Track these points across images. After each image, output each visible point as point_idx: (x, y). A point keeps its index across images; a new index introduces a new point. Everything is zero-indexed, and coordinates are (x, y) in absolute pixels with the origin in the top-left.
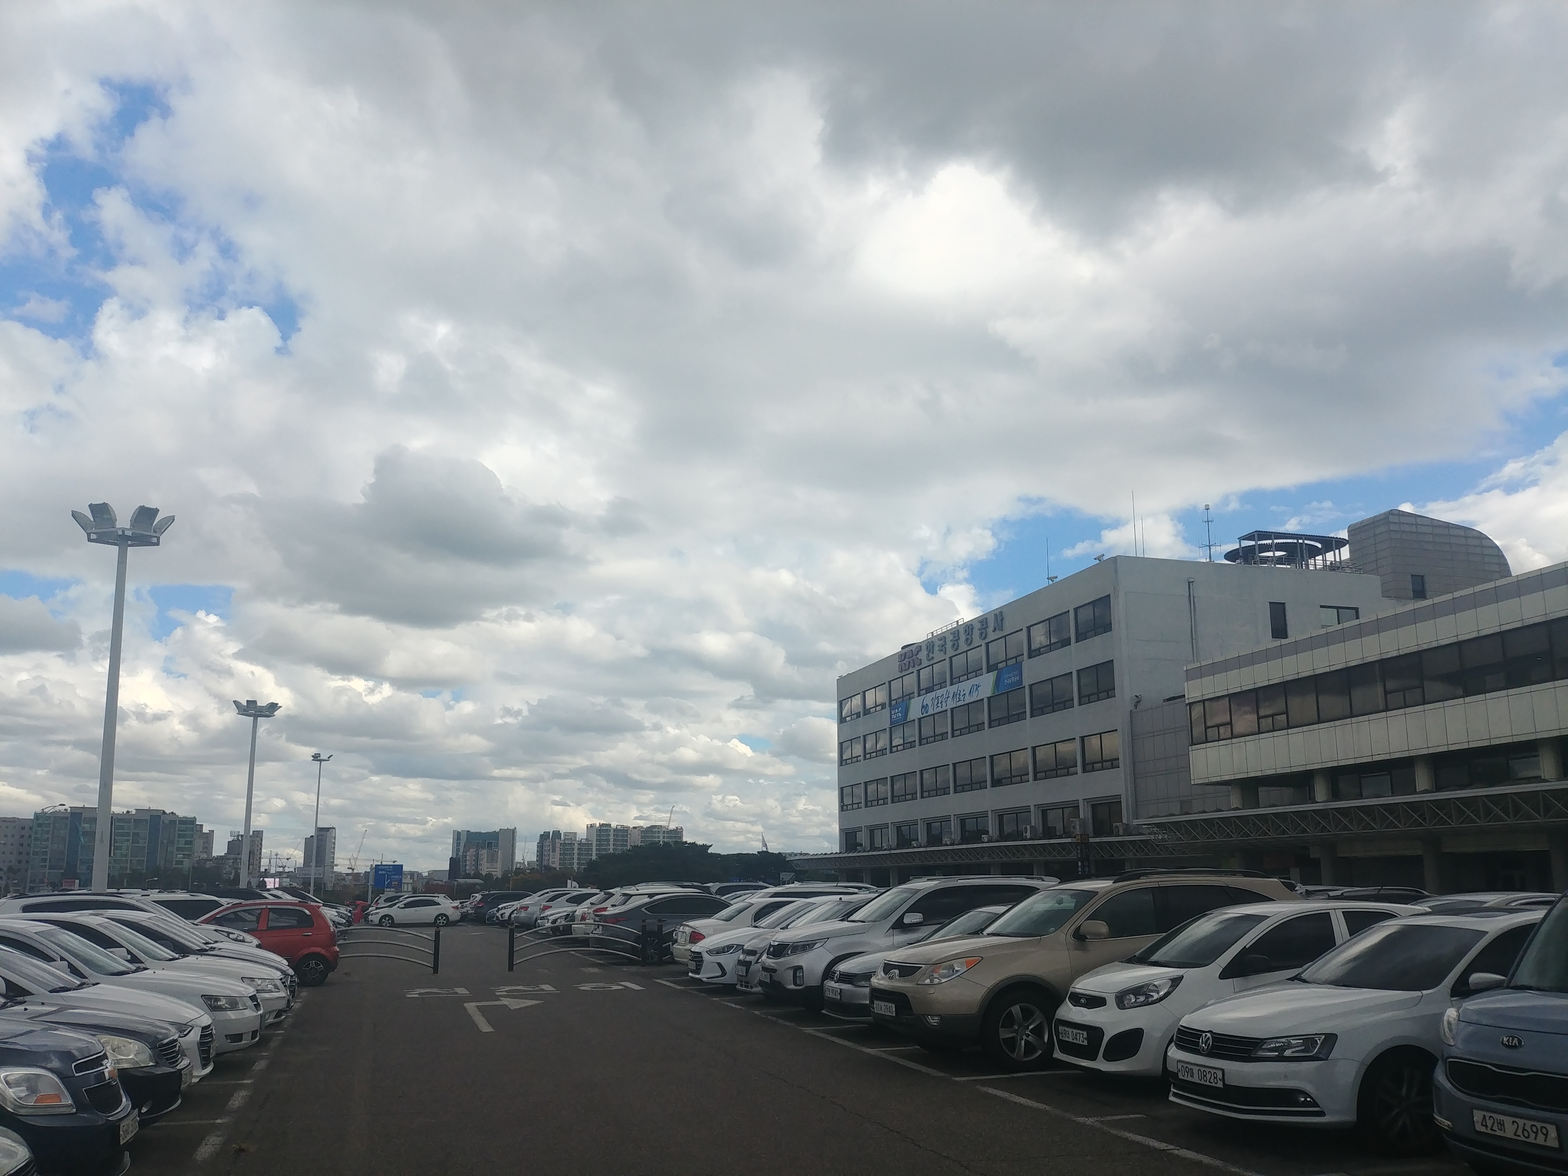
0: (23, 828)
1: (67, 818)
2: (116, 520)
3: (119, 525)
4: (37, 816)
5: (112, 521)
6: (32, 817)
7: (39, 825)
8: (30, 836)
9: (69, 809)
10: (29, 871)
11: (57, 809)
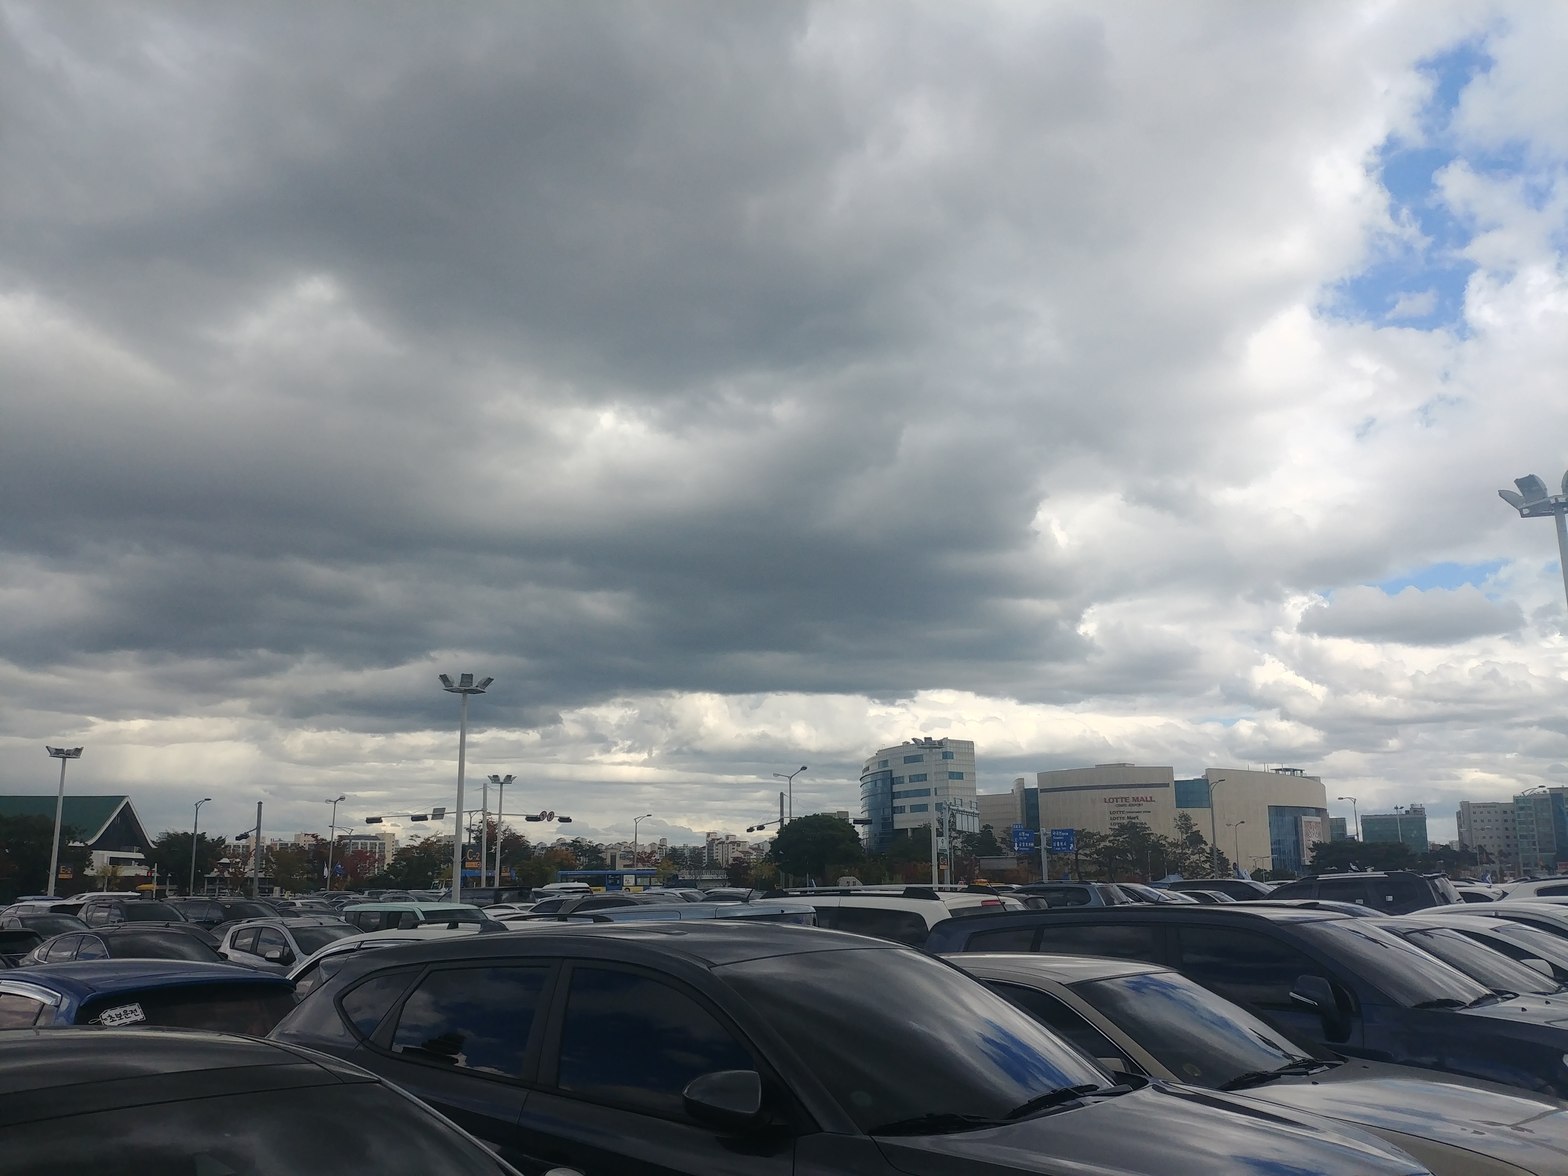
0: (1505, 812)
1: (1547, 800)
2: (1546, 489)
3: (1550, 494)
4: (1517, 799)
5: (1542, 491)
6: (1512, 801)
7: (1522, 808)
8: (1514, 820)
9: (1548, 791)
10: (1520, 855)
11: (1536, 791)
